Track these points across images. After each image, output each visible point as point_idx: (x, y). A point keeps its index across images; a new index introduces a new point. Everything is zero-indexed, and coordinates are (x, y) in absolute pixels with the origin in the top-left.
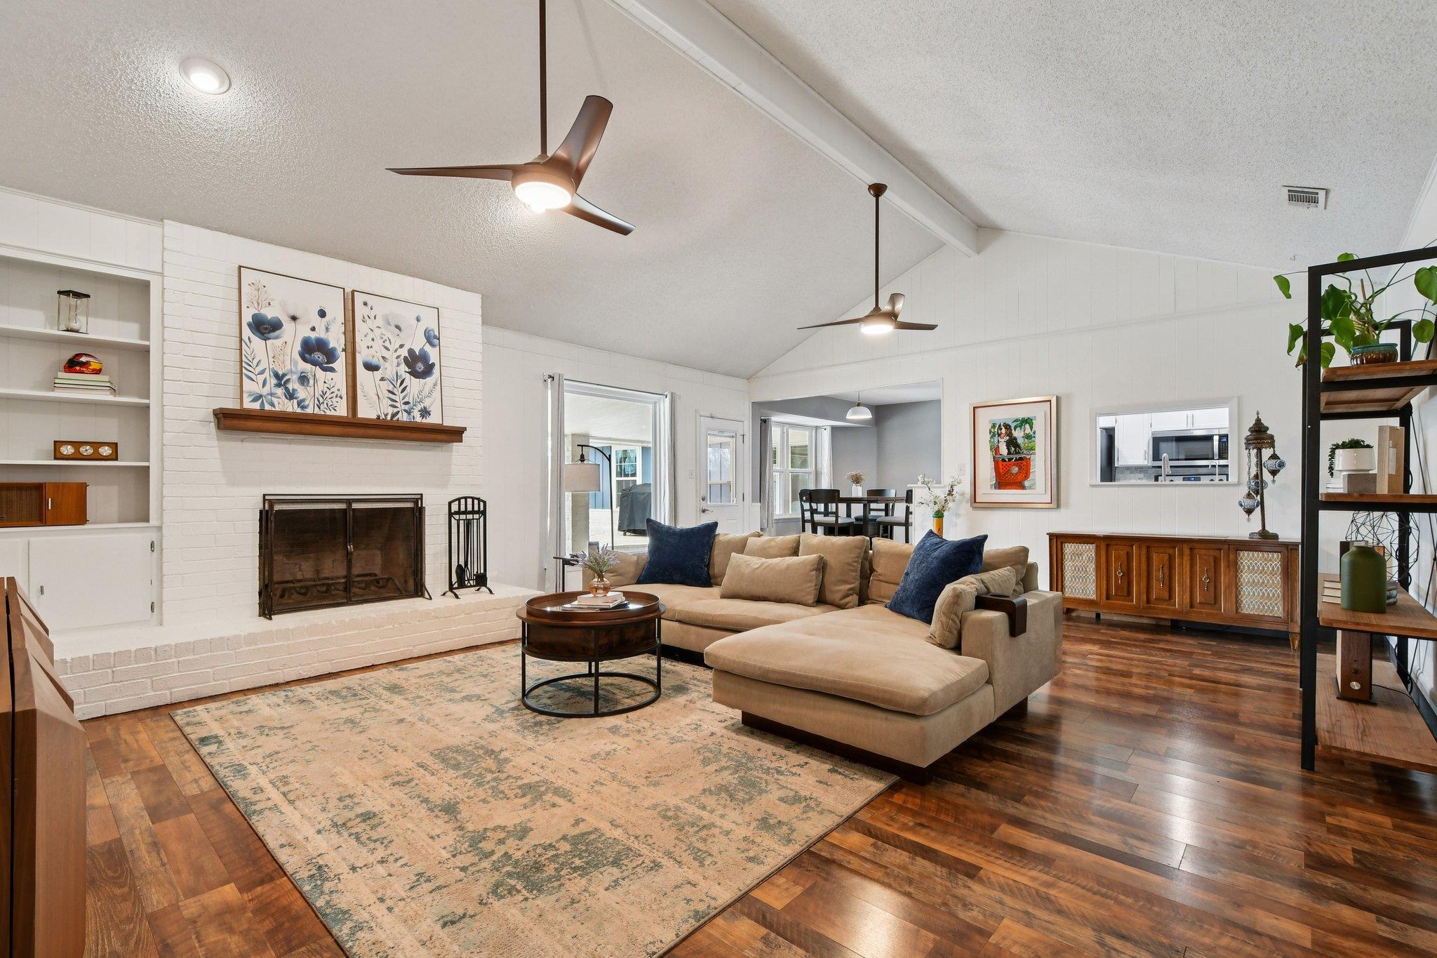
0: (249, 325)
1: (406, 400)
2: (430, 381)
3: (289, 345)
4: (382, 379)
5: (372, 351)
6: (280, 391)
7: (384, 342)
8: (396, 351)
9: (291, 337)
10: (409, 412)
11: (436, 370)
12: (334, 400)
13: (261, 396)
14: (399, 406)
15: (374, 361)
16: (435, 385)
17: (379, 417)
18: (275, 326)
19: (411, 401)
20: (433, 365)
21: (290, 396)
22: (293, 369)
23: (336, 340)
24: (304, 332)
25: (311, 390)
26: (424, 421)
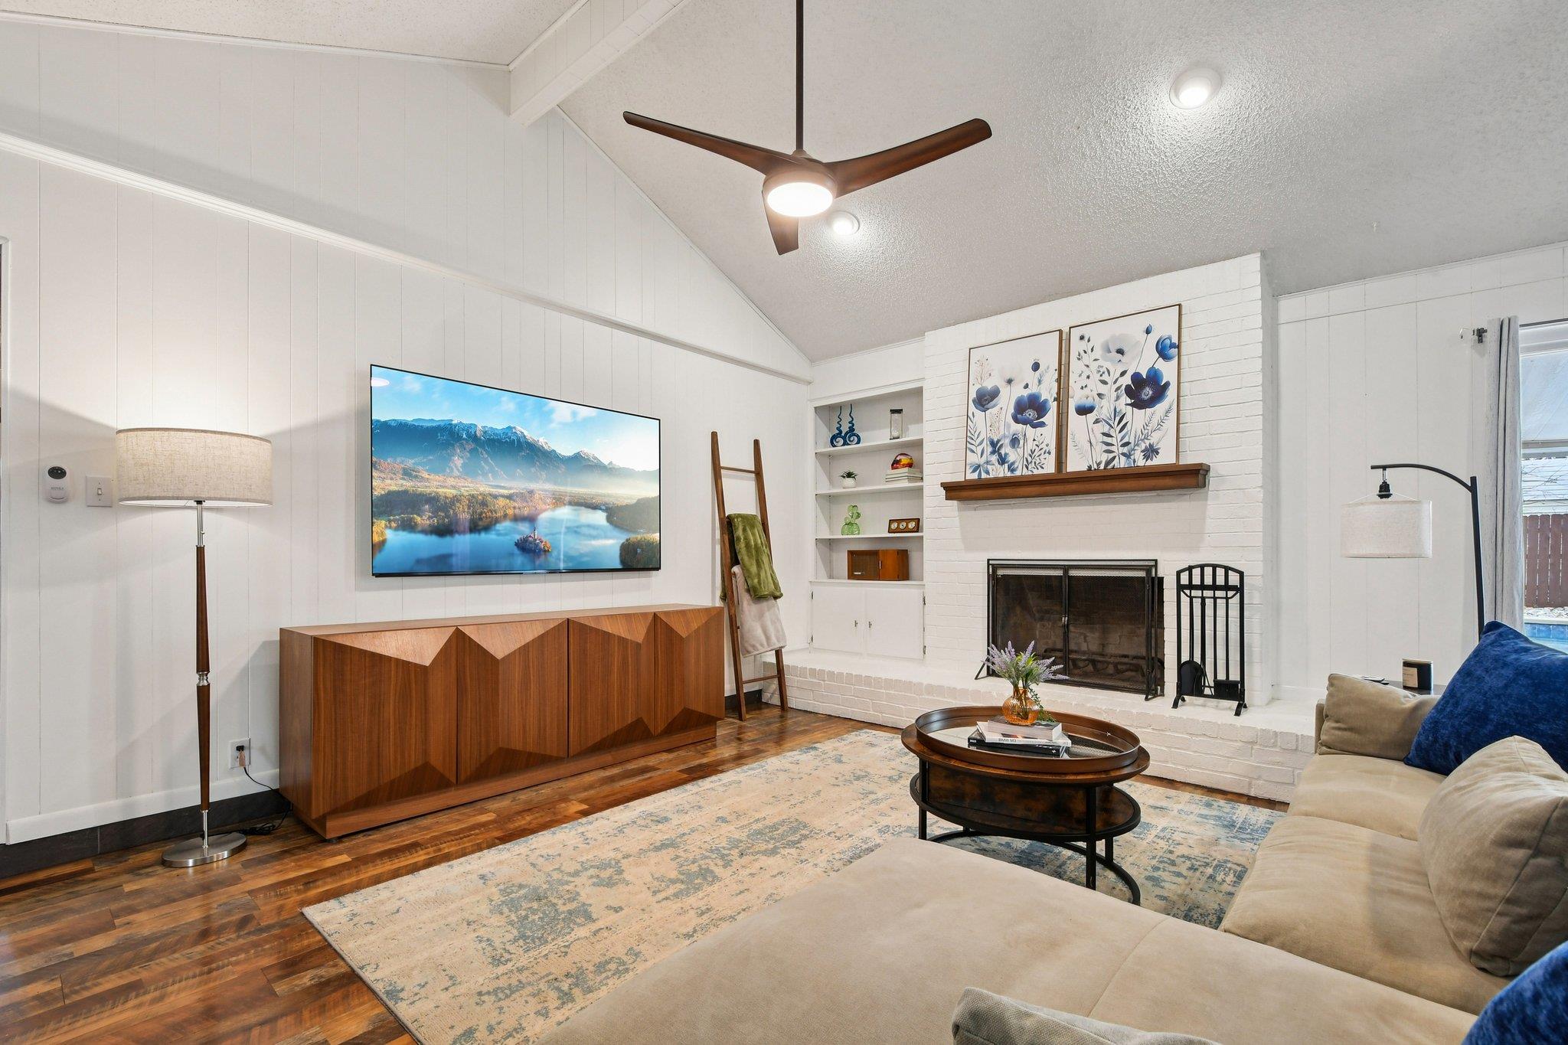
0: (974, 401)
1: (1126, 440)
2: (1160, 408)
3: (1004, 412)
4: (1097, 421)
5: (1086, 391)
6: (994, 458)
7: (1101, 376)
8: (1115, 382)
9: (1006, 403)
10: (1127, 456)
11: (1171, 393)
12: (1042, 457)
13: (979, 466)
14: (1116, 451)
15: (1088, 403)
16: (1168, 412)
17: (1090, 467)
18: (994, 394)
19: (1132, 440)
20: (1167, 384)
21: (1002, 461)
22: (1007, 433)
23: (1047, 392)
24: (1019, 392)
25: (1020, 451)
26: (1149, 463)
